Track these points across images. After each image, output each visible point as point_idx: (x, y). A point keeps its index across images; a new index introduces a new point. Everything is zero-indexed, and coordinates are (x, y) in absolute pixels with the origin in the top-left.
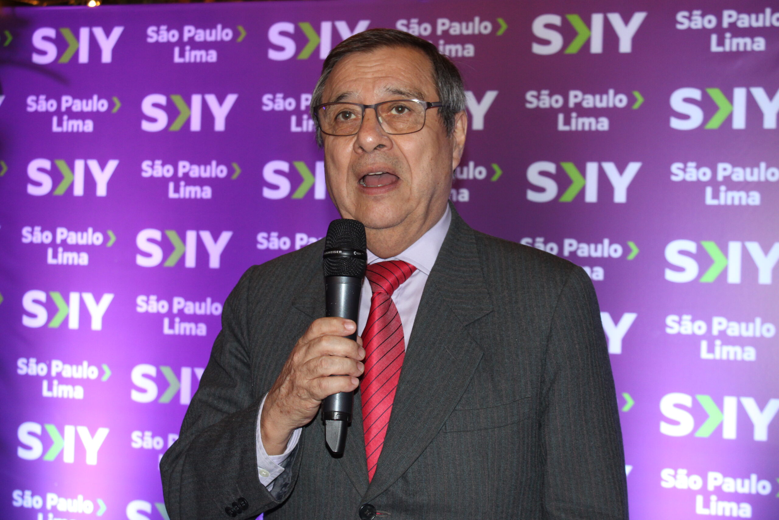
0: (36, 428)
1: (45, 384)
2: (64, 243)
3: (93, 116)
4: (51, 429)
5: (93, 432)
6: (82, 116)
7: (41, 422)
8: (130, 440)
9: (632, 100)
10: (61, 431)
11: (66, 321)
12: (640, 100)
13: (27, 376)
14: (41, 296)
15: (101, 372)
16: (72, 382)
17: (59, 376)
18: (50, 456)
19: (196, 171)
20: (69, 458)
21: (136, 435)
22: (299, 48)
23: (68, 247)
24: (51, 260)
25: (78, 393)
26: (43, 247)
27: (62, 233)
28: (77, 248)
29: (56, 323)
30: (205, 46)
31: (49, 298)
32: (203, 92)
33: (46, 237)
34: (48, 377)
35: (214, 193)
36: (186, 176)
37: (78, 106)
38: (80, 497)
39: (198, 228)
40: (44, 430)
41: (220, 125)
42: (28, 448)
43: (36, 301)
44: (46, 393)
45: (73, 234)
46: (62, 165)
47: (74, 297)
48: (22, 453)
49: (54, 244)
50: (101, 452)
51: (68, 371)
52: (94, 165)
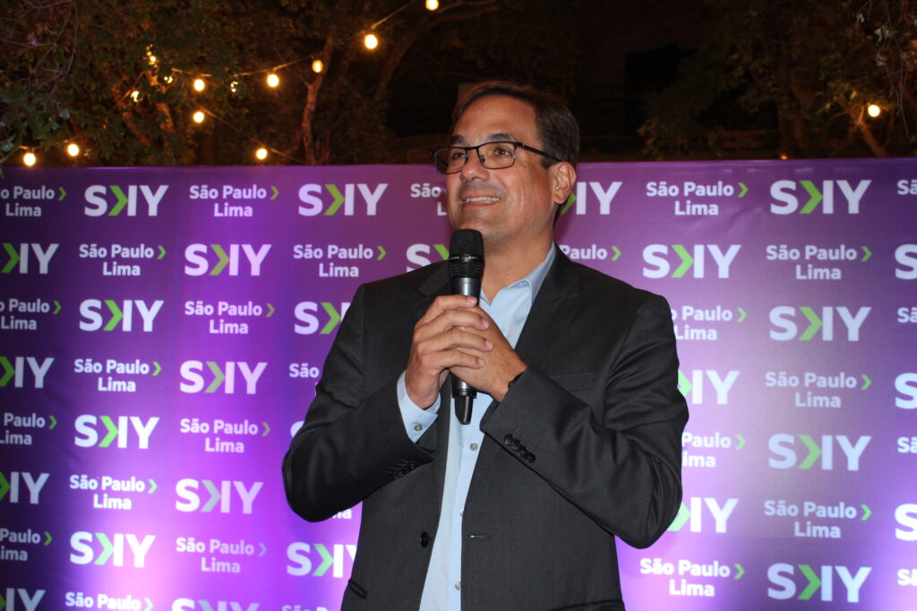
0: (88, 536)
1: (96, 497)
2: (113, 372)
3: (141, 262)
4: (102, 537)
5: (140, 539)
6: (130, 262)
7: (93, 532)
8: (176, 545)
9: (611, 253)
10: (111, 539)
11: (115, 441)
12: (618, 253)
13: (79, 489)
14: (92, 419)
15: (148, 486)
16: (121, 495)
17: (109, 490)
18: (101, 561)
19: (234, 310)
20: (118, 562)
21: (180, 541)
22: (326, 206)
23: (116, 376)
24: (101, 388)
25: (127, 504)
26: (94, 376)
27: (111, 364)
28: (126, 377)
29: (106, 443)
30: (242, 203)
31: (99, 421)
32: (240, 242)
33: (97, 368)
34: (99, 491)
35: (250, 329)
36: (225, 314)
37: (127, 253)
38: (129, 597)
39: (236, 360)
40: (95, 538)
41: (255, 271)
42: (80, 554)
43: (87, 424)
44: (96, 505)
45: (121, 365)
46: (111, 304)
47: (123, 420)
48: (74, 559)
49: (104, 374)
50: (148, 556)
51: (117, 485)
52: (141, 305)
